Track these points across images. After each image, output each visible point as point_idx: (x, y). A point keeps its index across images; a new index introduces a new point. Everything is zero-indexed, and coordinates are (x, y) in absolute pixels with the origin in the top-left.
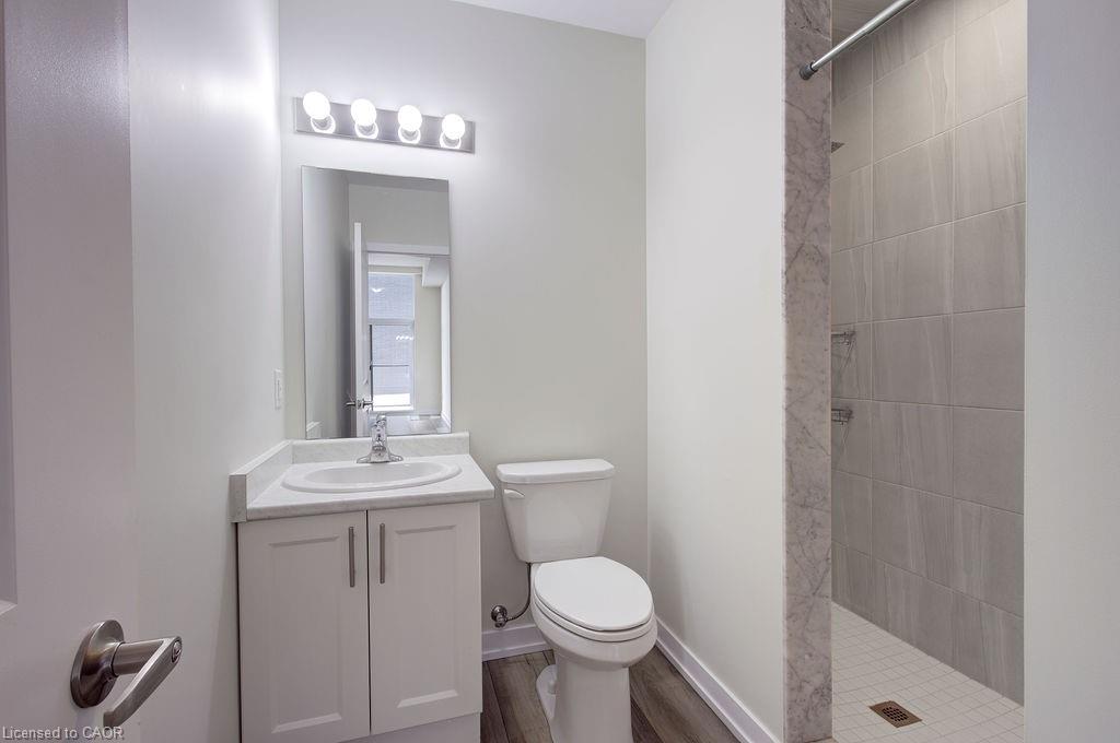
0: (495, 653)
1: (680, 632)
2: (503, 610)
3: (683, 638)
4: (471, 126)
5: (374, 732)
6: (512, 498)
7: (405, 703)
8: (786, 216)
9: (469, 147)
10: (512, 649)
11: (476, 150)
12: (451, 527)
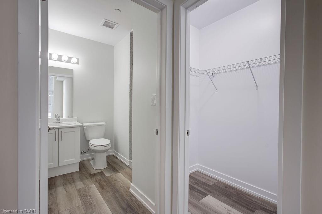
0: (82, 159)
1: (118, 152)
2: (83, 152)
3: (118, 153)
4: (78, 59)
5: (59, 166)
6: (85, 129)
7: (65, 161)
8: (130, 84)
9: (77, 63)
10: (85, 159)
11: (79, 64)
12: (74, 131)
